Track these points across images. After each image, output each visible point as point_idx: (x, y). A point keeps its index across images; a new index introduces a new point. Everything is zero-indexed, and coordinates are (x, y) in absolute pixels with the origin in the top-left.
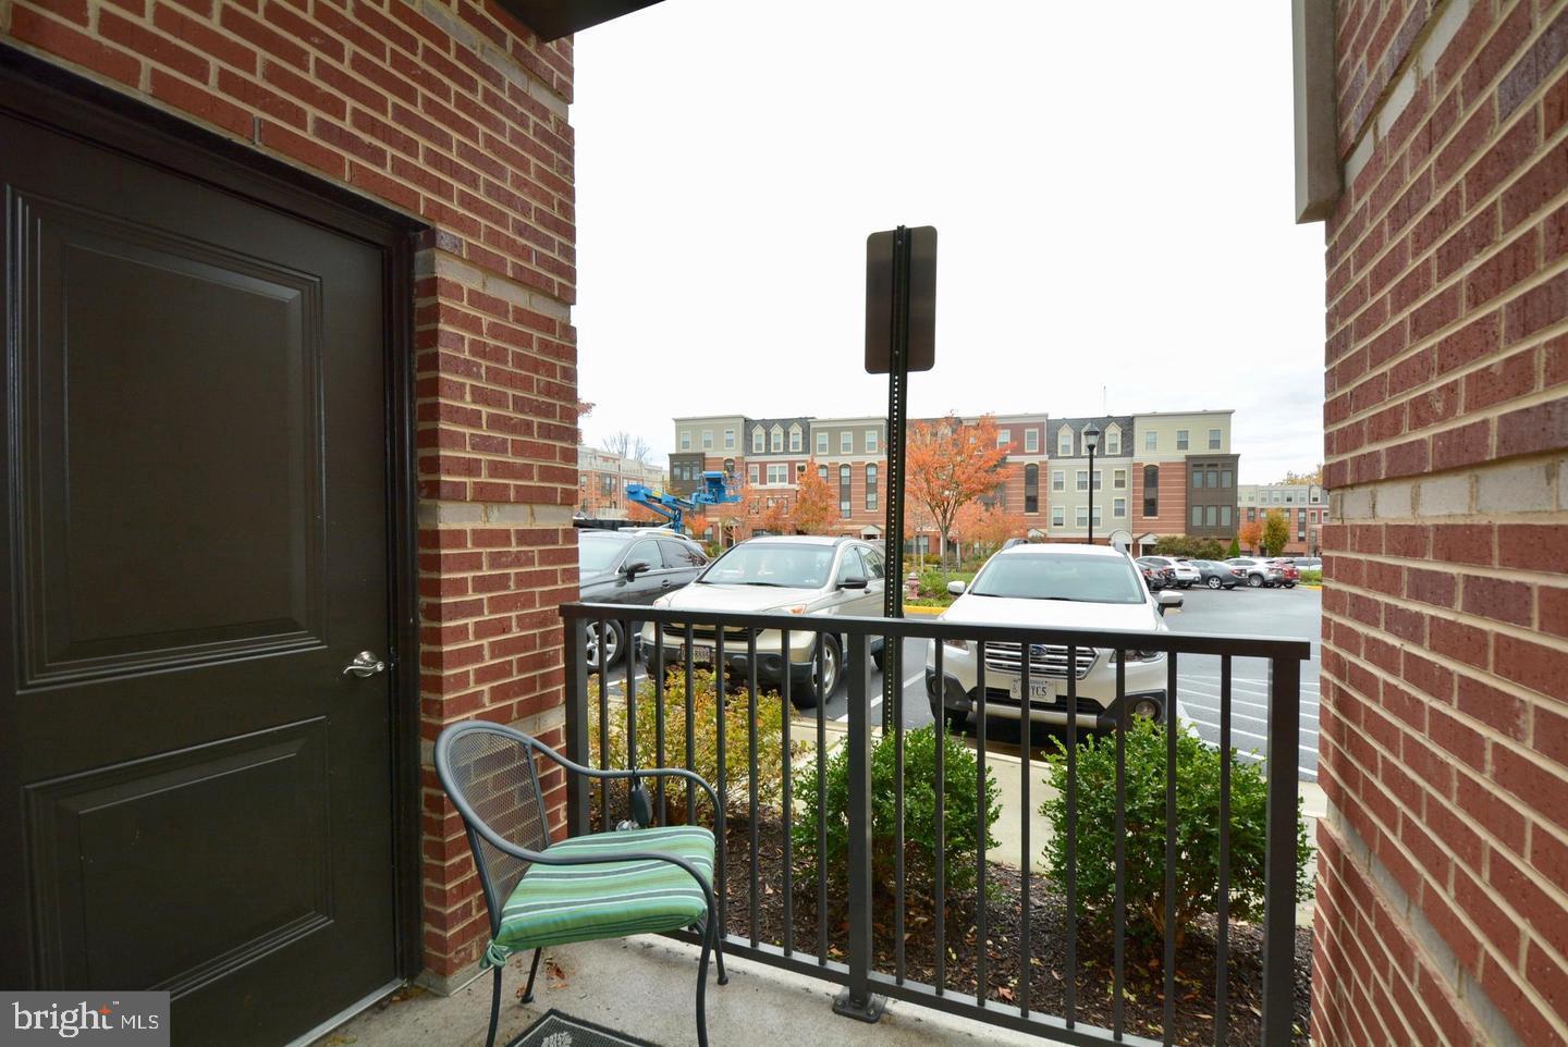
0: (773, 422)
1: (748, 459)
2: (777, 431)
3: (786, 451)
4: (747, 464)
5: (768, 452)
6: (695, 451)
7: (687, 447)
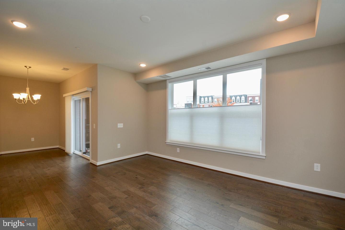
0: (205, 97)
1: (200, 104)
2: (206, 99)
3: (208, 103)
4: (200, 105)
5: (204, 103)
6: (190, 103)
7: (188, 102)
